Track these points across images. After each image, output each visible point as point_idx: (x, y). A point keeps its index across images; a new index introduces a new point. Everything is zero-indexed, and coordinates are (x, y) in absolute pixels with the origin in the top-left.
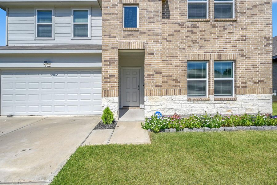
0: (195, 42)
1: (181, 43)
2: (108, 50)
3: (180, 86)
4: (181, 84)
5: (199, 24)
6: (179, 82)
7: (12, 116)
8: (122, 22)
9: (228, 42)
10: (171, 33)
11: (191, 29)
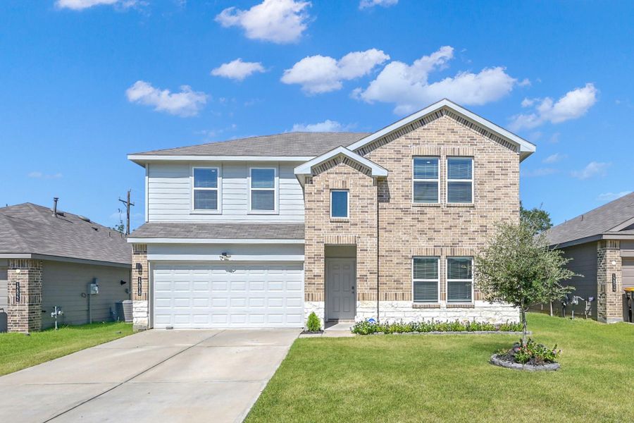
0: (422, 232)
1: (405, 234)
2: (312, 245)
3: (402, 289)
4: (404, 286)
5: (427, 210)
6: (402, 284)
7: (172, 328)
8: (329, 212)
9: (464, 234)
10: (392, 221)
11: (416, 216)
